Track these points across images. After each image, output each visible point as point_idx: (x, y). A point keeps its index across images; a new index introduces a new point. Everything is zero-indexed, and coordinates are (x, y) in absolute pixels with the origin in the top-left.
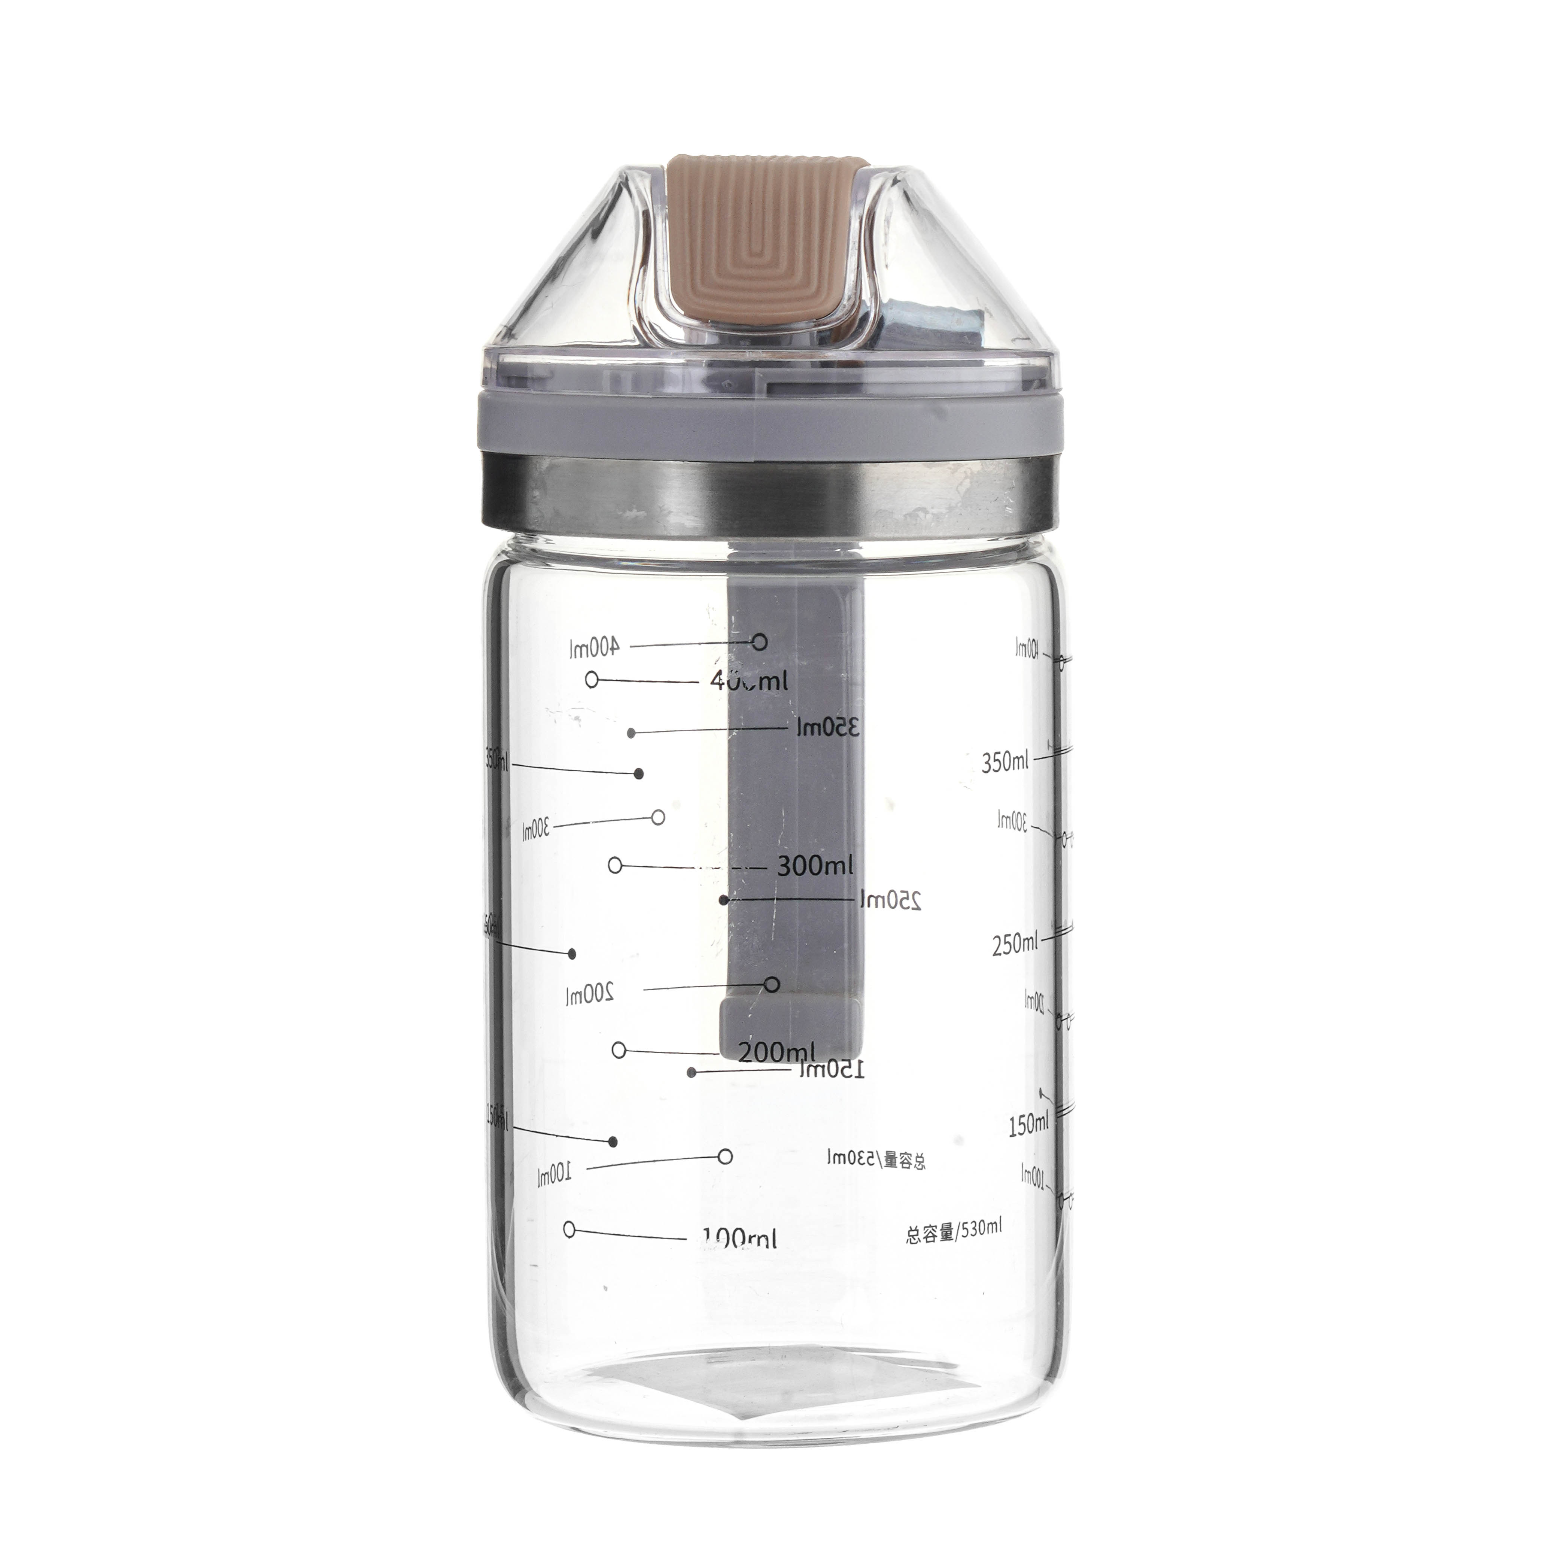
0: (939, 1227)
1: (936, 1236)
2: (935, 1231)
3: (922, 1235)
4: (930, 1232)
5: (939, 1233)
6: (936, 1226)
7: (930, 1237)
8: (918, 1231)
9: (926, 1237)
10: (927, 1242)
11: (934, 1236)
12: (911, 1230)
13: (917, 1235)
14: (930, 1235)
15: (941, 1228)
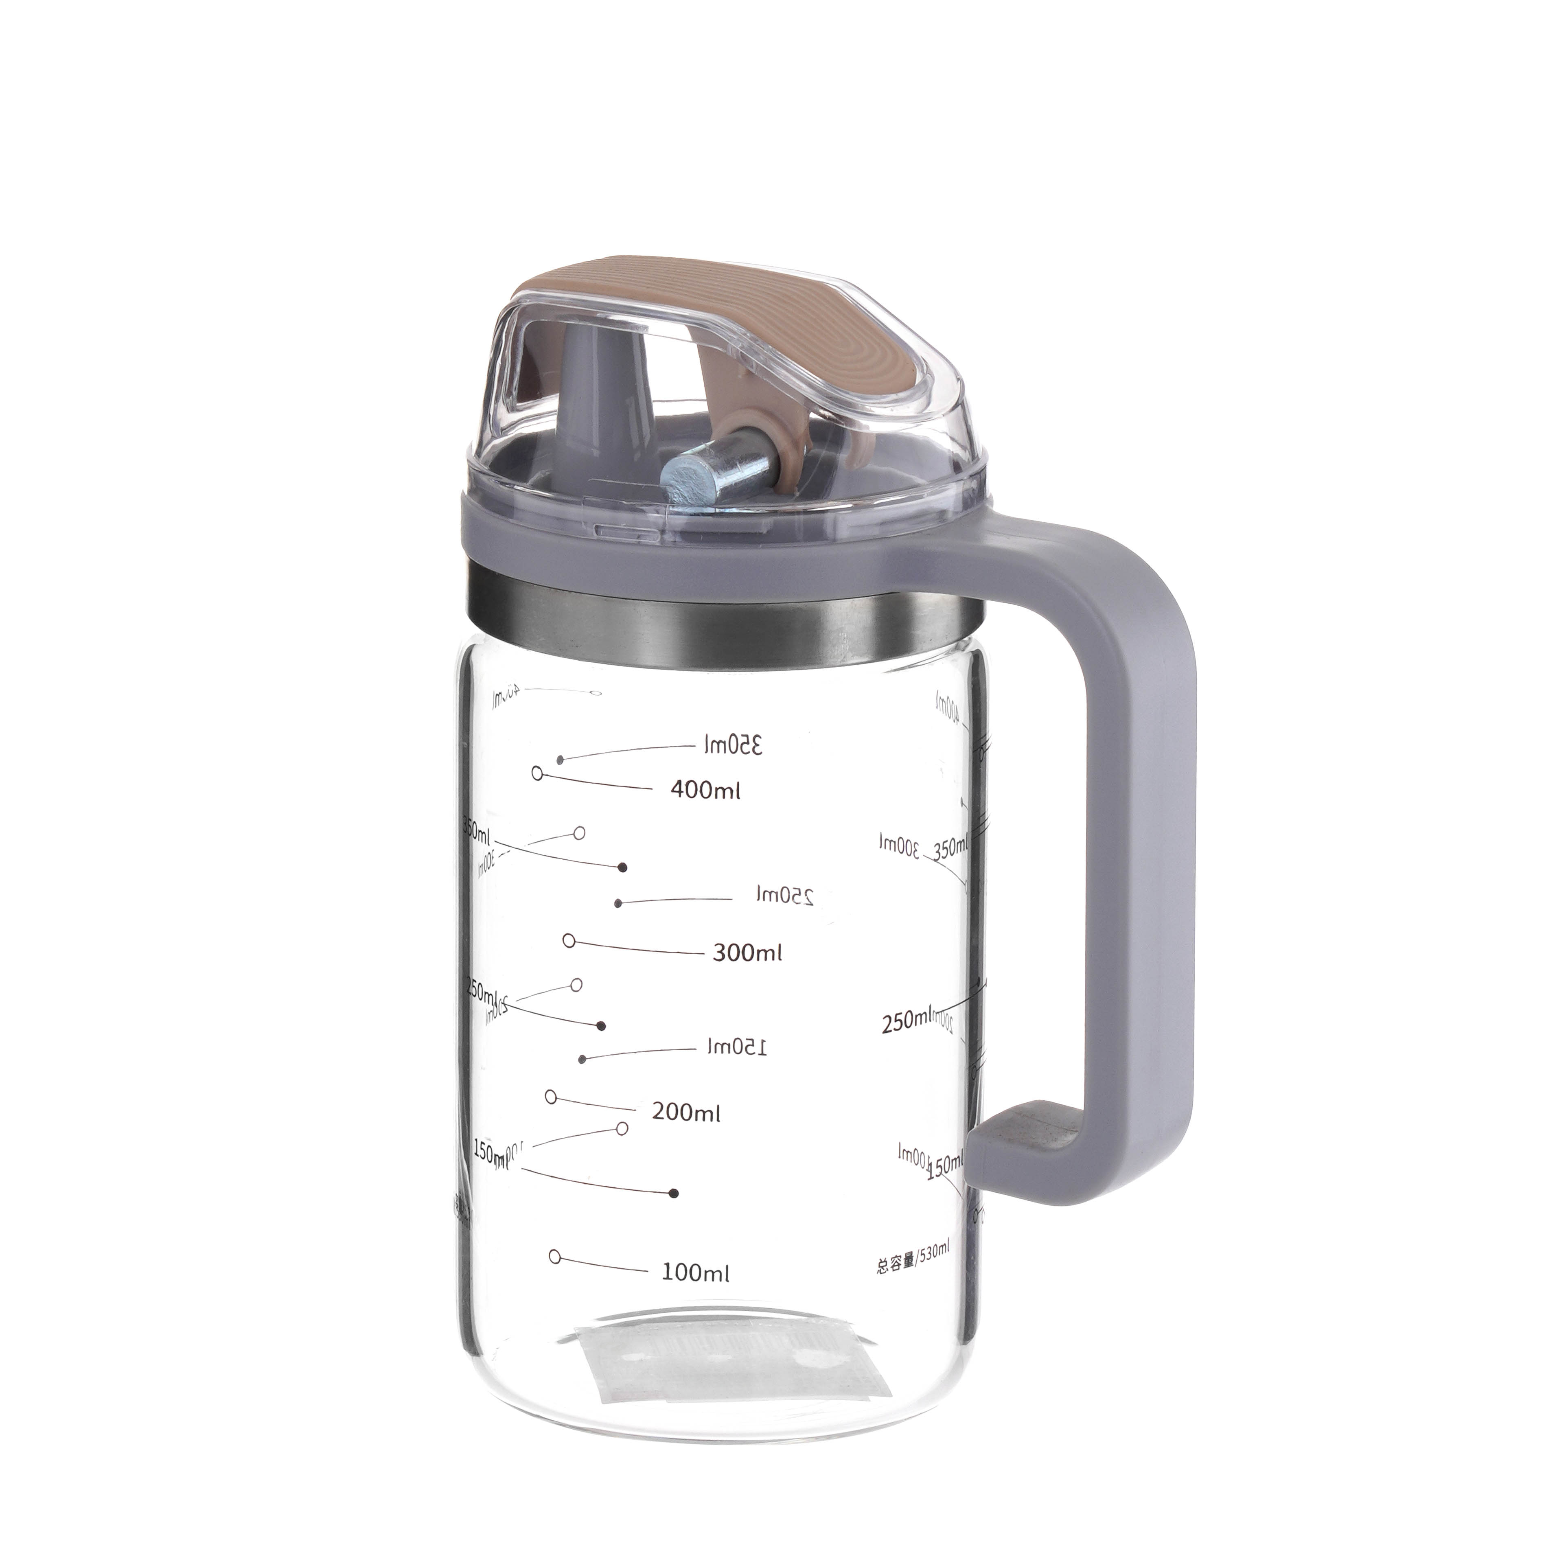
0: (903, 1257)
1: (900, 1265)
2: (900, 1260)
3: (890, 1264)
4: (896, 1262)
5: (902, 1262)
6: (900, 1256)
7: (896, 1266)
8: (886, 1262)
9: (892, 1267)
10: (894, 1270)
11: (899, 1265)
12: (881, 1262)
13: (886, 1265)
14: (896, 1264)
15: (905, 1257)
